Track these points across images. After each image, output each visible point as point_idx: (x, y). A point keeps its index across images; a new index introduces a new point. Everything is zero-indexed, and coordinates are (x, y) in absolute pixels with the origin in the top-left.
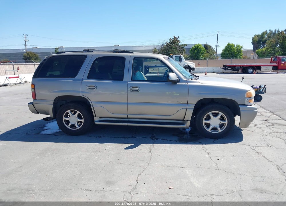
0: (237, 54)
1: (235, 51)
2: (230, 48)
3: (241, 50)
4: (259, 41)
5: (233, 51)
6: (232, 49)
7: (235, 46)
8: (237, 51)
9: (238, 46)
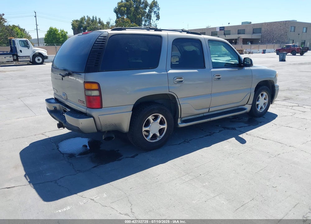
0: (62, 40)
1: (61, 37)
2: (53, 33)
3: (66, 36)
4: (80, 27)
5: (58, 36)
6: (56, 35)
7: (59, 32)
8: (63, 37)
9: (62, 31)
